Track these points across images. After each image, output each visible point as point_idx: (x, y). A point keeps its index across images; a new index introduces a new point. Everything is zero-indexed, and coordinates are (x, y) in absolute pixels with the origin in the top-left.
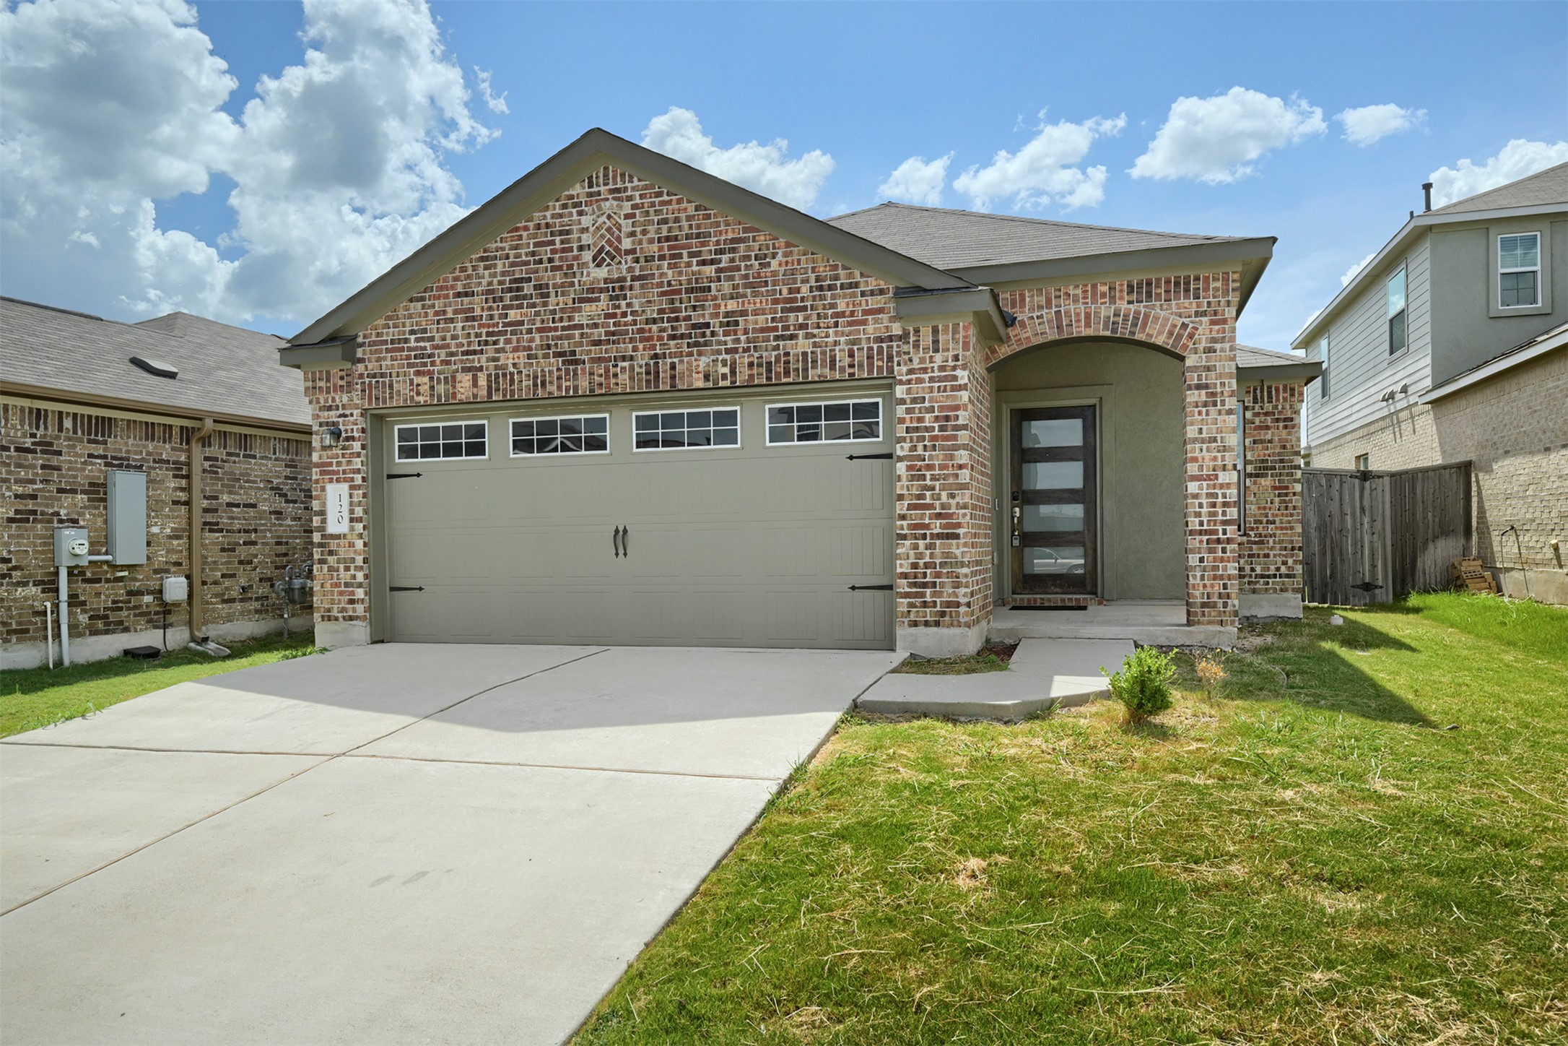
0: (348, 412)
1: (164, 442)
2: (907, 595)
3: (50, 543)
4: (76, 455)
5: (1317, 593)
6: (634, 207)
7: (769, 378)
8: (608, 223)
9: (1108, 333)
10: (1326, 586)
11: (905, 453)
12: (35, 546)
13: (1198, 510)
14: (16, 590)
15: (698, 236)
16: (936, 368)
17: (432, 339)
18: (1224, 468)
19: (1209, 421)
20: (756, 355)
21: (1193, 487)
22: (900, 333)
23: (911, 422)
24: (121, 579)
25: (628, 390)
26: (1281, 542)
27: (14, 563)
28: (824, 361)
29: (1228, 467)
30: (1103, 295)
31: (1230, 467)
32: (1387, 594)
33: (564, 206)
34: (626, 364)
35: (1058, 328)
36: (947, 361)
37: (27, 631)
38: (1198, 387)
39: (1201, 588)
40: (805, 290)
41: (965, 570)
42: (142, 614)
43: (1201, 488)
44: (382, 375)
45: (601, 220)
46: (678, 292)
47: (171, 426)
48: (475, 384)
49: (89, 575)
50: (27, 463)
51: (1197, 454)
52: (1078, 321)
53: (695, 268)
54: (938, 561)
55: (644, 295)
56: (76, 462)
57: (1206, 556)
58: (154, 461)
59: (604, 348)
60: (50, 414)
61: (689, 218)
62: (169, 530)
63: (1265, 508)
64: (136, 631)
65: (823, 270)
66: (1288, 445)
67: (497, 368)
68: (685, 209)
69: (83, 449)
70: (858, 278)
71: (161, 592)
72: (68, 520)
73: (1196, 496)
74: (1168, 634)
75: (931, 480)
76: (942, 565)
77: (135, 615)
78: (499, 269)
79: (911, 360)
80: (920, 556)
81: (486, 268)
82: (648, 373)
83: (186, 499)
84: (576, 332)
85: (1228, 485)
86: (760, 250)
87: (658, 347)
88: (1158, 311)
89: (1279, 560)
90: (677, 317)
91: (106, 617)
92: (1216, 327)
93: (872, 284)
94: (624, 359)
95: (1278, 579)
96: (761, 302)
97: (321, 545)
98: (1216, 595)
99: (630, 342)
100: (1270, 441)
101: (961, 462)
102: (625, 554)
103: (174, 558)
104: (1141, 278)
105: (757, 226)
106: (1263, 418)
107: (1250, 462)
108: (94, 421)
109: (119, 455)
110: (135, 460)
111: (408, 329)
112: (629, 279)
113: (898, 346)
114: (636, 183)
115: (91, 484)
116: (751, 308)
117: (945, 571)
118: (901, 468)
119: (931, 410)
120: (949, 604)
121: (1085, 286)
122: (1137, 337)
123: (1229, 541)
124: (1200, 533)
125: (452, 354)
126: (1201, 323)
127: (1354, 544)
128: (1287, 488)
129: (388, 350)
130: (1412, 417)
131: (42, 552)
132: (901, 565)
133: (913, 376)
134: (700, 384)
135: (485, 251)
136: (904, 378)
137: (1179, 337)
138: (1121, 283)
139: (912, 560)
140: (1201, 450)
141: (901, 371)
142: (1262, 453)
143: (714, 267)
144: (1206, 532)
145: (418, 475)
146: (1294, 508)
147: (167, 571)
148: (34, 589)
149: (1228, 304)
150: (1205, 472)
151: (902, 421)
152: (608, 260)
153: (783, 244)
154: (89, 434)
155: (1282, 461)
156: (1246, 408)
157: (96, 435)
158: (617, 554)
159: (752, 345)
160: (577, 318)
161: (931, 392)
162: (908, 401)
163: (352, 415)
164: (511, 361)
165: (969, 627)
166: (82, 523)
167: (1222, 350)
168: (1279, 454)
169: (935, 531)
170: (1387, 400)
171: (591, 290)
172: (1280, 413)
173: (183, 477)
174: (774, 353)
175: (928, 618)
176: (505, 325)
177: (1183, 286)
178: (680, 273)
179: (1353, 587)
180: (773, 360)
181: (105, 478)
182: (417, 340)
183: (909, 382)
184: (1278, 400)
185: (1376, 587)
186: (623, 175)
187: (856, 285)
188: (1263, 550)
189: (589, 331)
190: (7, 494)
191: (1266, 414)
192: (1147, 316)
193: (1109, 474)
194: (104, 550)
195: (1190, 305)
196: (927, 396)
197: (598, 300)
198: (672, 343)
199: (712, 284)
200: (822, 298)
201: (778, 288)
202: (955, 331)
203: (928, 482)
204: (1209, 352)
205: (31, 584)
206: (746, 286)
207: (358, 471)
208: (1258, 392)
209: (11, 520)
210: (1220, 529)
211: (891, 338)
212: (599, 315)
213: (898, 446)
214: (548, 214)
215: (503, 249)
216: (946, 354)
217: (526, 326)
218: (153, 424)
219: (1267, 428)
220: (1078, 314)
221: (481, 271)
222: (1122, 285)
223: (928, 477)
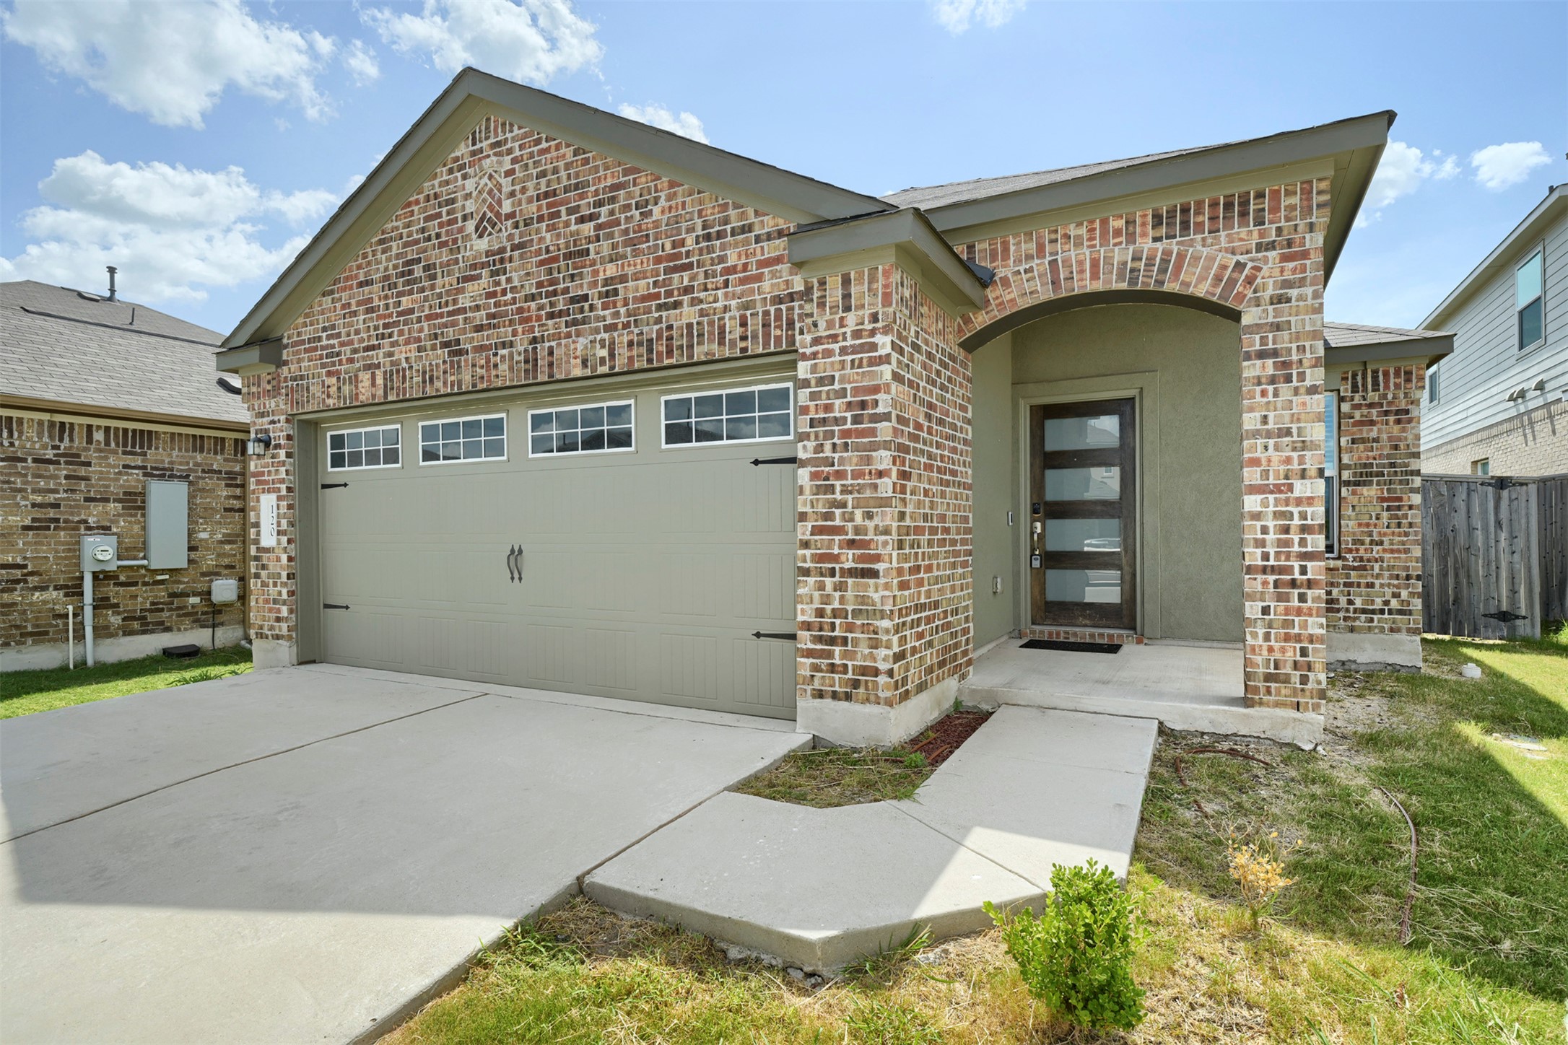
0: (276, 418)
1: (216, 453)
2: (810, 653)
3: (75, 550)
4: (109, 465)
5: (1435, 622)
6: (514, 161)
7: (650, 361)
8: (490, 185)
9: (1124, 286)
10: (1448, 613)
11: (809, 455)
12: (57, 552)
13: (1260, 536)
14: (33, 595)
15: (577, 187)
16: (848, 335)
17: (338, 335)
18: (1303, 474)
19: (1279, 405)
20: (636, 331)
21: (1251, 503)
22: (803, 289)
23: (817, 412)
24: (162, 582)
25: (508, 383)
26: (1390, 568)
27: (30, 568)
28: (711, 333)
29: (1308, 473)
30: (1118, 233)
31: (1313, 472)
32: (1533, 626)
33: (451, 171)
34: (505, 352)
35: (1053, 283)
36: (862, 323)
37: (46, 633)
38: (1261, 355)
39: (1265, 653)
40: (690, 240)
41: (886, 624)
42: (185, 615)
43: (1265, 504)
44: (302, 377)
45: (482, 182)
46: (555, 259)
47: (223, 439)
48: (374, 384)
49: (122, 578)
50: (48, 474)
51: (1259, 453)
52: (1082, 271)
53: (573, 228)
54: (850, 608)
55: (523, 267)
56: (109, 472)
57: (1272, 605)
58: (203, 471)
59: (486, 333)
60: (76, 428)
61: (568, 166)
62: (220, 536)
63: (1368, 525)
64: (179, 630)
65: (713, 215)
66: (1402, 445)
67: (392, 363)
68: (564, 155)
69: (117, 460)
70: (752, 219)
71: (209, 593)
72: (98, 528)
73: (1257, 516)
74: (1212, 716)
75: (842, 492)
76: (856, 613)
77: (178, 616)
78: (394, 251)
79: (815, 325)
80: (826, 599)
81: (384, 252)
82: (527, 361)
83: (242, 506)
84: (460, 317)
85: (1310, 501)
86: (641, 196)
87: (536, 329)
88: (1199, 248)
89: (1388, 591)
90: (555, 291)
91: (144, 618)
92: (1291, 265)
93: (769, 223)
94: (504, 345)
95: (1386, 616)
96: (642, 263)
97: (257, 559)
98: (1290, 665)
99: (510, 326)
100: (1376, 440)
101: (881, 467)
102: (520, 579)
103: (226, 561)
104: (1173, 202)
105: (639, 165)
106: (1365, 411)
107: (1348, 467)
108: (130, 434)
109: (161, 466)
110: (179, 470)
111: (321, 326)
112: (509, 249)
113: (801, 307)
114: (516, 131)
115: (125, 493)
116: (630, 271)
117: (859, 622)
118: (804, 475)
119: (842, 393)
120: (864, 671)
121: (1092, 222)
122: (1169, 287)
123: (1310, 584)
124: (1264, 570)
125: (355, 351)
126: (1266, 260)
127: (1488, 564)
128: (1400, 499)
129: (306, 351)
130: (1551, 417)
131: (65, 558)
132: (802, 610)
133: (820, 348)
134: (577, 372)
135: (383, 233)
136: (808, 351)
137: (1232, 282)
138: (1144, 214)
139: (817, 605)
140: (1266, 448)
141: (803, 342)
142: (1364, 455)
143: (592, 224)
144: (1273, 570)
145: (345, 485)
146: (1411, 525)
147: (218, 574)
148: (55, 594)
149: (1311, 227)
150: (1271, 481)
151: (805, 410)
152: (490, 229)
153: (666, 184)
154: (125, 445)
155: (1392, 465)
156: (1341, 399)
157: (133, 446)
158: (513, 578)
159: (632, 319)
160: (461, 301)
161: (843, 368)
162: (813, 382)
163: (279, 421)
164: (404, 355)
165: (891, 706)
166: (115, 530)
167: (1301, 298)
168: (1388, 456)
169: (847, 565)
170: (1515, 400)
171: (474, 267)
172: (1390, 404)
173: (237, 486)
174: (656, 327)
175: (837, 688)
176: (400, 314)
177: (1238, 208)
178: (558, 235)
179: (1485, 616)
180: (654, 336)
181: (144, 488)
182: (328, 337)
183: (814, 356)
184: (1387, 387)
185: (1517, 617)
186: (504, 125)
187: (749, 228)
188: (1366, 577)
189: (471, 315)
190: (23, 503)
191: (1371, 406)
192: (1181, 256)
193: (1151, 481)
194: (142, 555)
195: (1248, 234)
196: (837, 375)
197: (479, 277)
198: (550, 322)
199: (591, 246)
200: (710, 250)
201: (660, 242)
202: (872, 279)
203: (838, 496)
204: (1280, 302)
205: (51, 589)
206: (626, 243)
207: (282, 481)
208: (1359, 378)
209: (26, 528)
210: (1296, 565)
211: (791, 297)
212: (481, 295)
213: (800, 445)
214: (436, 182)
215: (397, 228)
216: (860, 313)
217: (416, 315)
218: (202, 437)
219: (1372, 423)
220: (1080, 263)
221: (379, 256)
222: (1145, 216)
223: (838, 489)
